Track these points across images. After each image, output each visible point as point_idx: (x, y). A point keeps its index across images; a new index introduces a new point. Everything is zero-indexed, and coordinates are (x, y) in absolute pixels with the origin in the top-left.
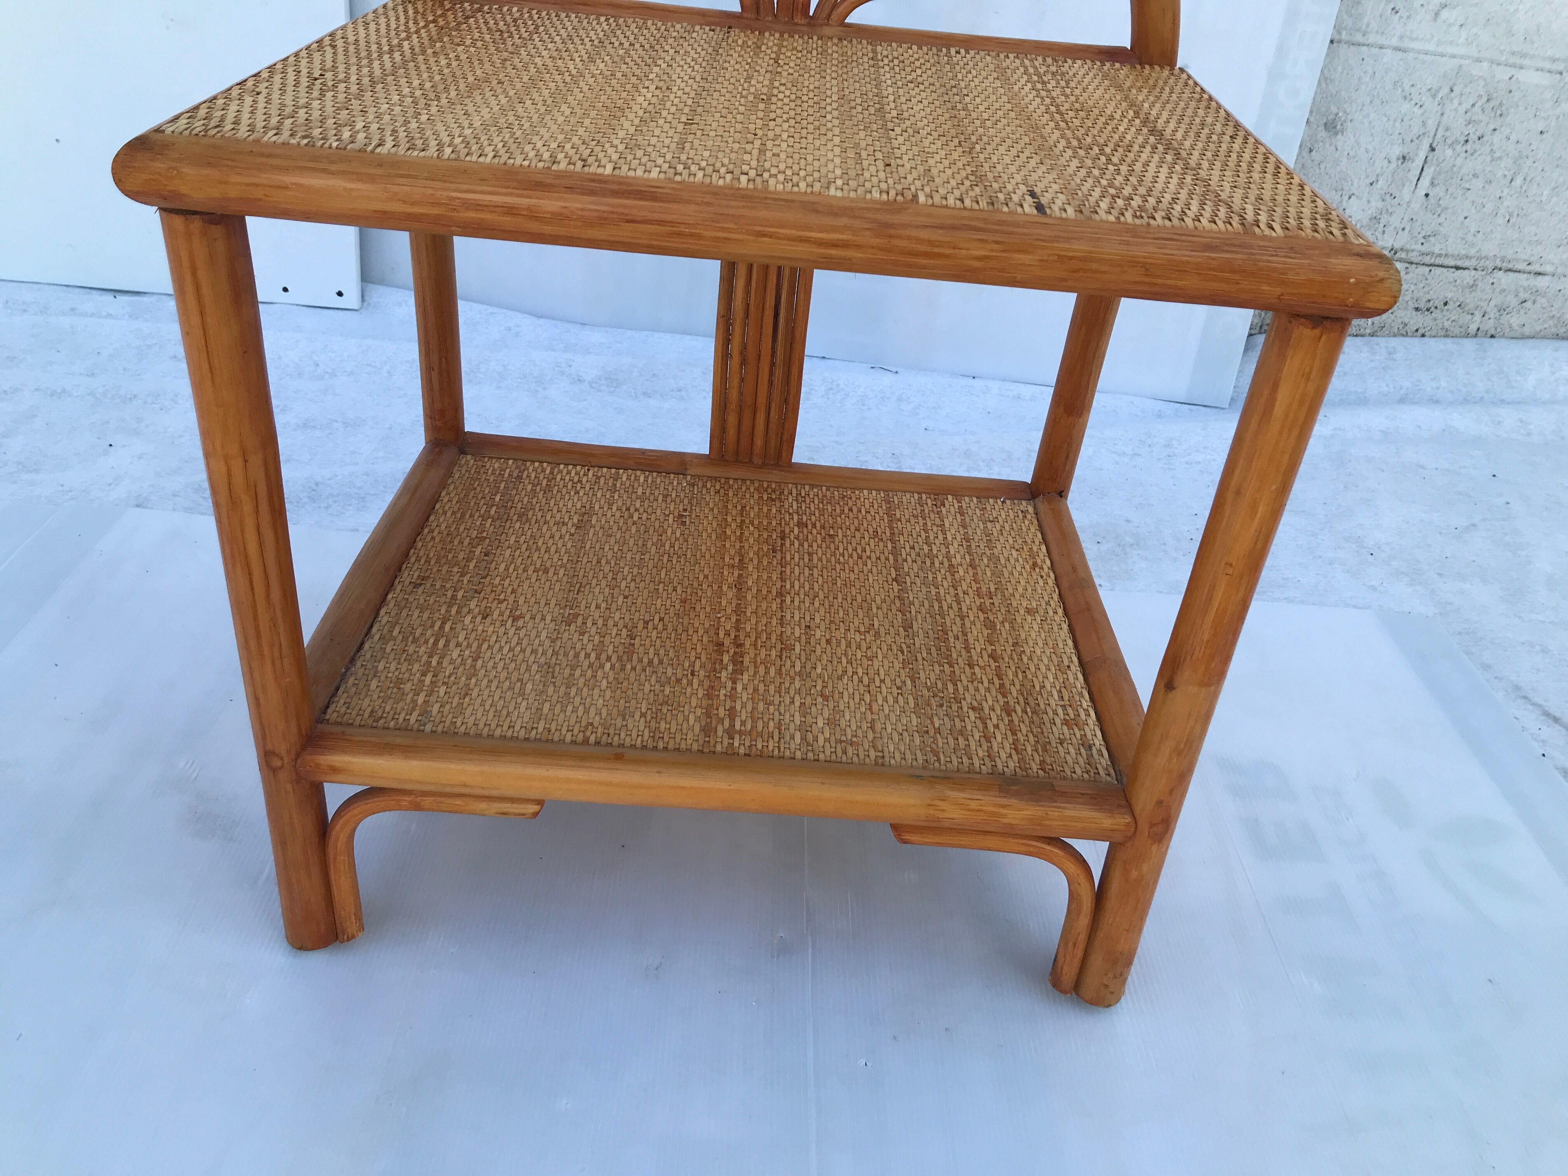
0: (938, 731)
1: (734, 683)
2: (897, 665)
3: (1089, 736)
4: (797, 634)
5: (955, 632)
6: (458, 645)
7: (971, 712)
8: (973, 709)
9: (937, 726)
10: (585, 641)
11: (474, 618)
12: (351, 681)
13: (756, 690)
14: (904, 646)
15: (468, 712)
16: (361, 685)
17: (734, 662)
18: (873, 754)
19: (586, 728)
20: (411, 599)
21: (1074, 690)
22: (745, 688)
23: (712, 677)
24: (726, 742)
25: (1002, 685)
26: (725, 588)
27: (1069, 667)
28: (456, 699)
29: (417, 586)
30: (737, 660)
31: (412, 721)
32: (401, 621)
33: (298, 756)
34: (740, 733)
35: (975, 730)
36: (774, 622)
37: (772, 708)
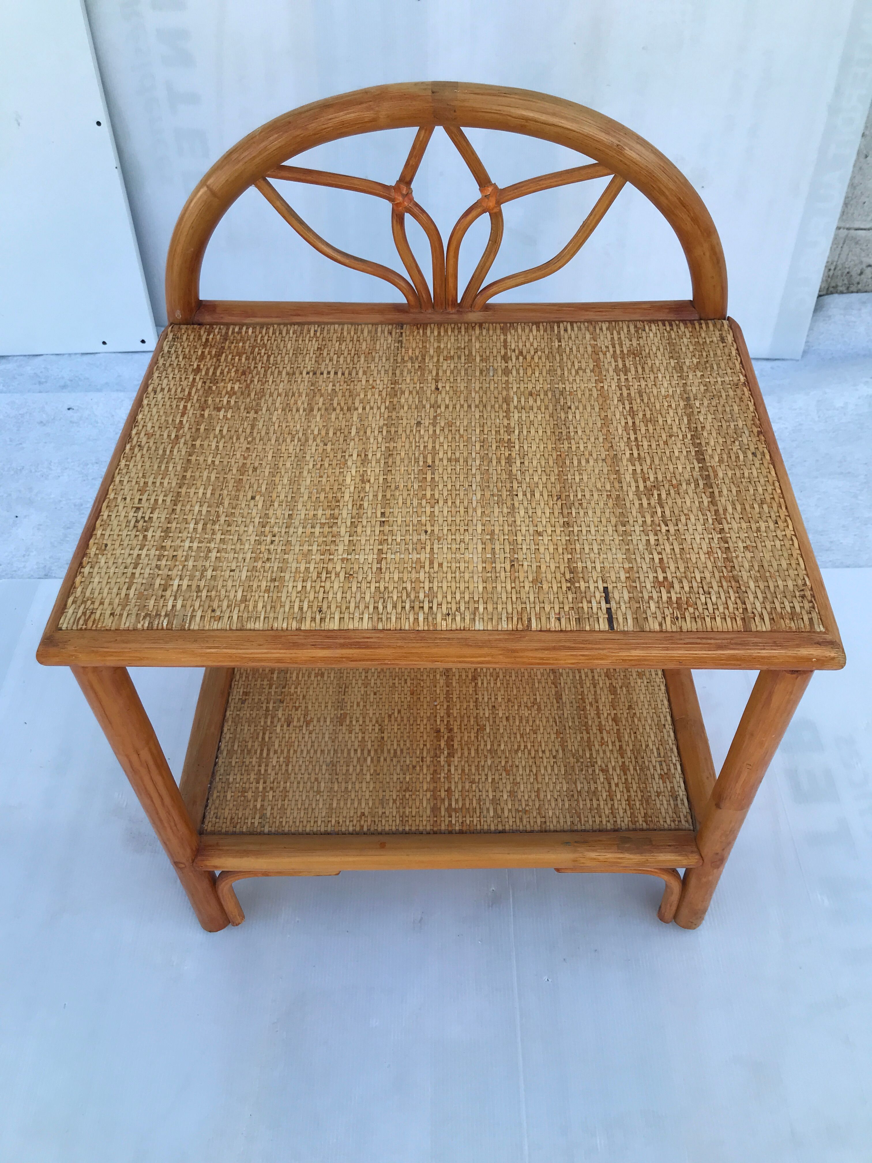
0: (579, 793)
1: (449, 765)
2: (553, 736)
3: (676, 788)
4: (487, 715)
5: (590, 700)
6: (276, 752)
7: (601, 774)
8: (602, 770)
9: (579, 789)
10: (353, 739)
11: (282, 726)
12: (215, 795)
13: (463, 770)
14: (557, 717)
15: (288, 812)
16: (221, 798)
17: (447, 744)
18: (539, 820)
19: (361, 817)
20: (241, 715)
21: (667, 747)
22: (456, 770)
23: (435, 762)
24: (447, 819)
25: (621, 747)
26: (438, 676)
27: (664, 725)
28: (280, 801)
29: (243, 702)
30: (450, 746)
31: (256, 824)
32: (238, 736)
33: (193, 861)
34: (455, 810)
35: (604, 790)
36: (472, 705)
37: (474, 786)
